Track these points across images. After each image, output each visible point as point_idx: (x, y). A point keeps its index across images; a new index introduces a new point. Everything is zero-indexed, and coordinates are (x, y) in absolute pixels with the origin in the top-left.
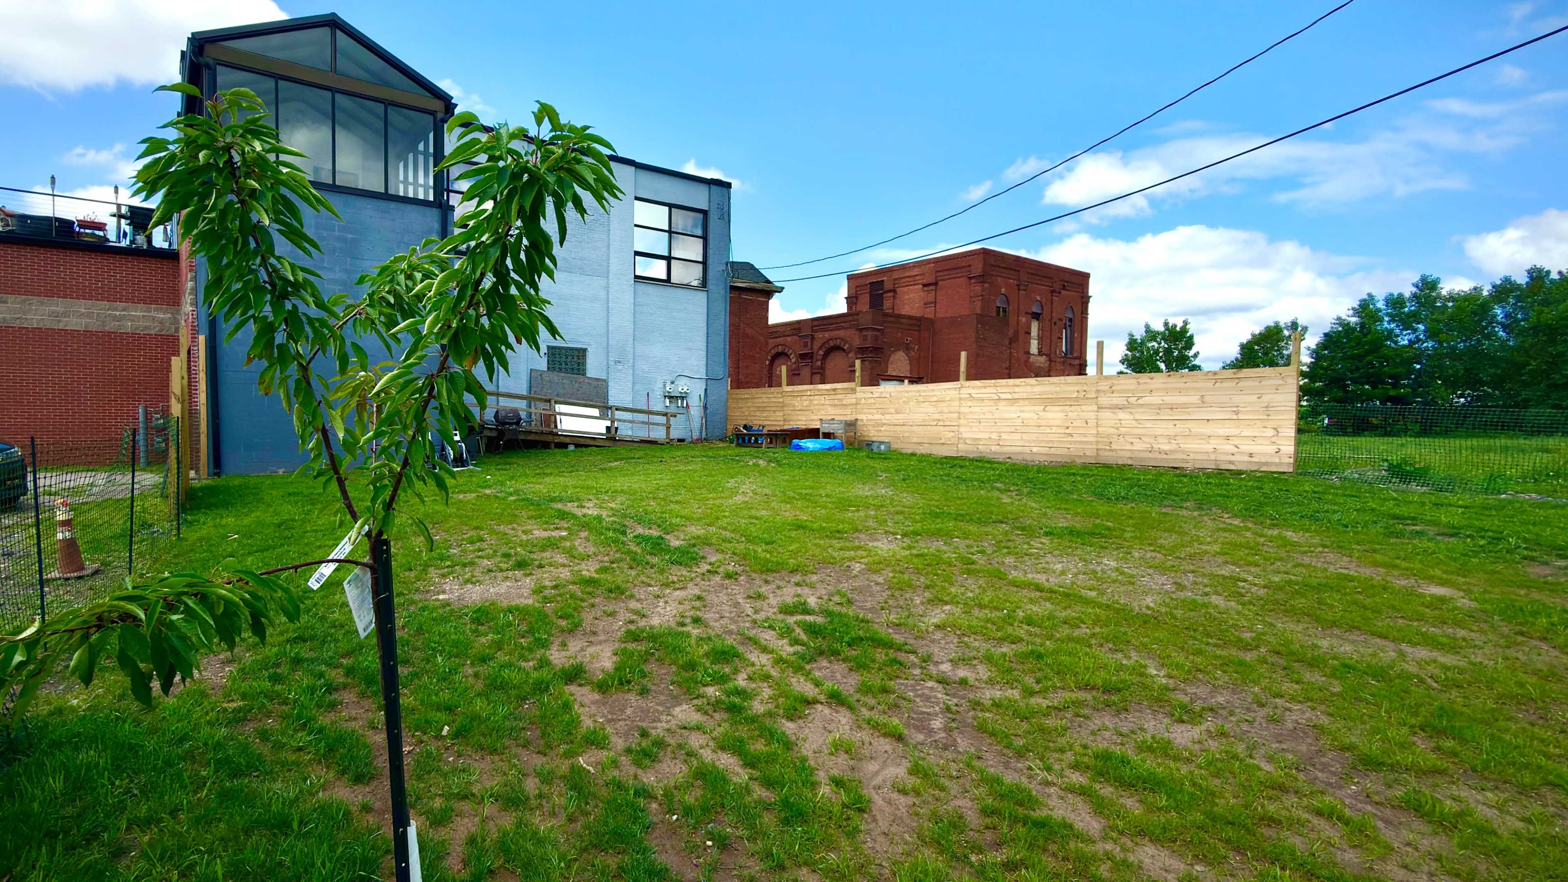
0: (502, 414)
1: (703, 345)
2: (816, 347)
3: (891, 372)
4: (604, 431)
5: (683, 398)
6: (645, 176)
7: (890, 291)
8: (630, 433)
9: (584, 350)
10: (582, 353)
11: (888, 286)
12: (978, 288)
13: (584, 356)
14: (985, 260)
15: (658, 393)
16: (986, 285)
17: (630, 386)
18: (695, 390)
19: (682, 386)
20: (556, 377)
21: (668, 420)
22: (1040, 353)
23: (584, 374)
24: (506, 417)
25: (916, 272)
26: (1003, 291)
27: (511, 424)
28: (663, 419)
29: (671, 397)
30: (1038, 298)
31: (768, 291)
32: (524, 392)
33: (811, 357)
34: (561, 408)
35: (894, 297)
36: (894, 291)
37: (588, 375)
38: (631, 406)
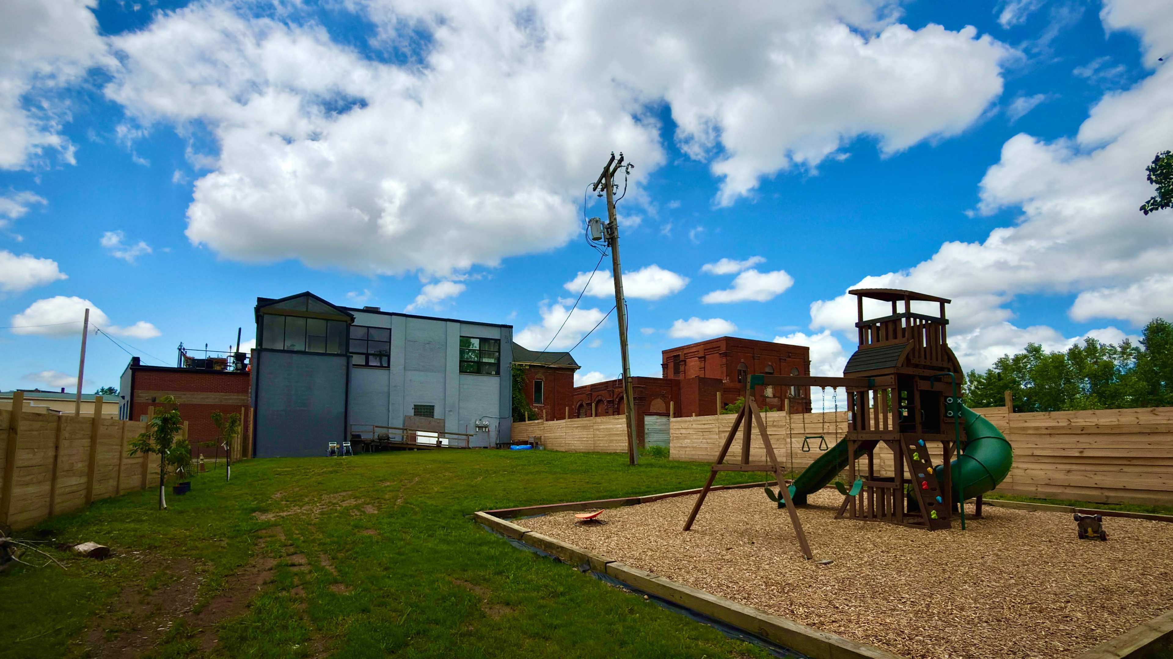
0: (381, 435)
1: (497, 403)
2: (615, 397)
3: (652, 410)
4: (436, 443)
5: (486, 427)
6: (464, 326)
7: (682, 361)
8: (457, 444)
9: (433, 406)
10: (432, 408)
11: (682, 358)
12: (724, 360)
13: (433, 409)
14: (727, 344)
15: (472, 425)
16: (729, 358)
17: (457, 422)
18: (493, 424)
19: (485, 422)
20: (417, 418)
21: (468, 438)
22: (774, 396)
23: (433, 417)
24: (382, 437)
25: (694, 350)
26: (742, 360)
27: (385, 439)
28: (464, 437)
29: (478, 427)
30: (770, 363)
31: (572, 367)
32: (401, 427)
33: (613, 403)
34: (419, 433)
35: (685, 365)
36: (685, 361)
37: (435, 417)
38: (457, 432)
